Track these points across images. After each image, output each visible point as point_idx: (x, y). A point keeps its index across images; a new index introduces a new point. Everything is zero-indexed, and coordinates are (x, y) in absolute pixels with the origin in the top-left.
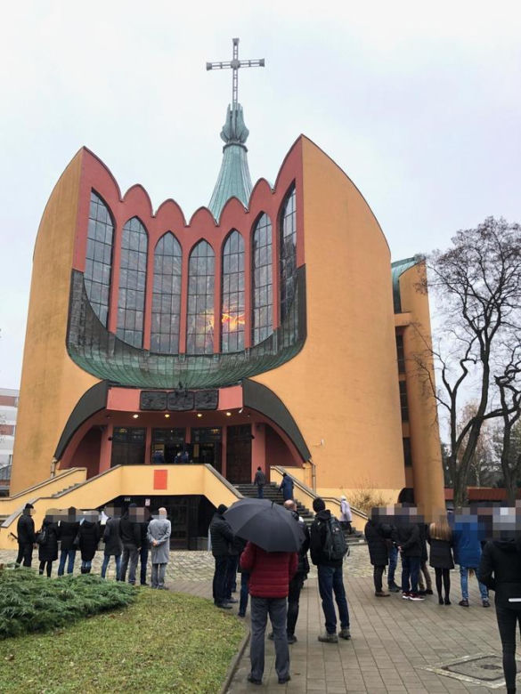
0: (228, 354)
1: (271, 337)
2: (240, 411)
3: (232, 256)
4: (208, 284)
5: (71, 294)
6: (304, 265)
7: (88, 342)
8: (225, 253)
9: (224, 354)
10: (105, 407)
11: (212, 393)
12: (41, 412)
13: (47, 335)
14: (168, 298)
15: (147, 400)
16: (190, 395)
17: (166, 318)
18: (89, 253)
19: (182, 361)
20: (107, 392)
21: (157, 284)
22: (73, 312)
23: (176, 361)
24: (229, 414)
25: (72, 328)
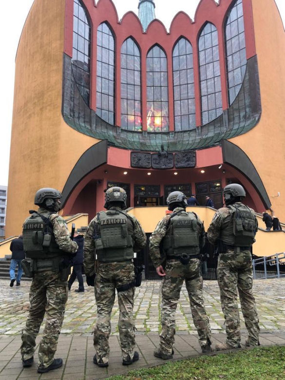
0: (181, 132)
1: (221, 116)
2: (220, 168)
3: (181, 57)
4: (162, 79)
5: (64, 73)
6: (256, 55)
7: (76, 115)
8: (174, 55)
9: (178, 132)
10: (106, 163)
11: (190, 154)
12: (38, 171)
13: (41, 109)
14: (132, 87)
15: (136, 159)
16: (170, 157)
17: (131, 103)
18: (75, 45)
19: (145, 137)
20: (107, 150)
21: (123, 77)
22: (66, 88)
23: (140, 137)
24: (203, 172)
25: (65, 101)
